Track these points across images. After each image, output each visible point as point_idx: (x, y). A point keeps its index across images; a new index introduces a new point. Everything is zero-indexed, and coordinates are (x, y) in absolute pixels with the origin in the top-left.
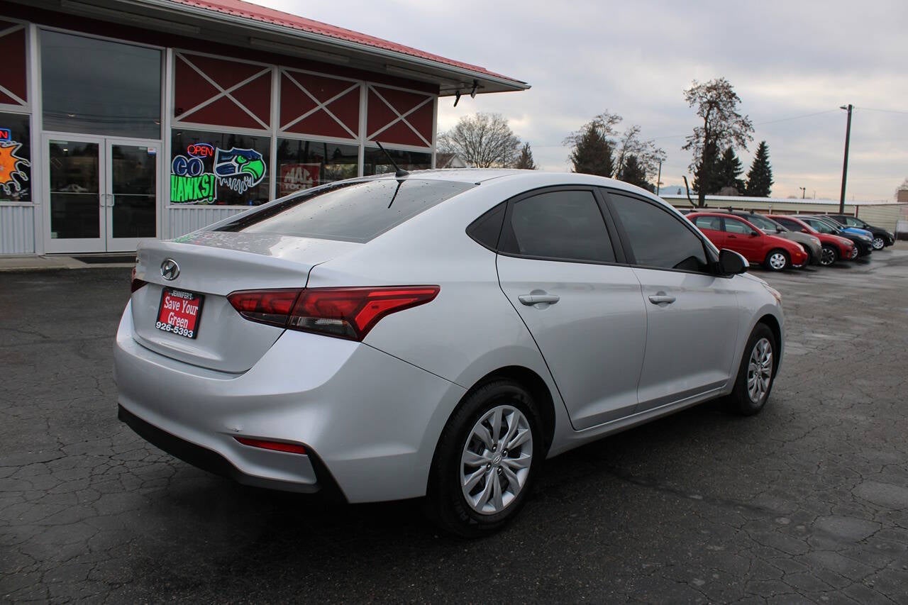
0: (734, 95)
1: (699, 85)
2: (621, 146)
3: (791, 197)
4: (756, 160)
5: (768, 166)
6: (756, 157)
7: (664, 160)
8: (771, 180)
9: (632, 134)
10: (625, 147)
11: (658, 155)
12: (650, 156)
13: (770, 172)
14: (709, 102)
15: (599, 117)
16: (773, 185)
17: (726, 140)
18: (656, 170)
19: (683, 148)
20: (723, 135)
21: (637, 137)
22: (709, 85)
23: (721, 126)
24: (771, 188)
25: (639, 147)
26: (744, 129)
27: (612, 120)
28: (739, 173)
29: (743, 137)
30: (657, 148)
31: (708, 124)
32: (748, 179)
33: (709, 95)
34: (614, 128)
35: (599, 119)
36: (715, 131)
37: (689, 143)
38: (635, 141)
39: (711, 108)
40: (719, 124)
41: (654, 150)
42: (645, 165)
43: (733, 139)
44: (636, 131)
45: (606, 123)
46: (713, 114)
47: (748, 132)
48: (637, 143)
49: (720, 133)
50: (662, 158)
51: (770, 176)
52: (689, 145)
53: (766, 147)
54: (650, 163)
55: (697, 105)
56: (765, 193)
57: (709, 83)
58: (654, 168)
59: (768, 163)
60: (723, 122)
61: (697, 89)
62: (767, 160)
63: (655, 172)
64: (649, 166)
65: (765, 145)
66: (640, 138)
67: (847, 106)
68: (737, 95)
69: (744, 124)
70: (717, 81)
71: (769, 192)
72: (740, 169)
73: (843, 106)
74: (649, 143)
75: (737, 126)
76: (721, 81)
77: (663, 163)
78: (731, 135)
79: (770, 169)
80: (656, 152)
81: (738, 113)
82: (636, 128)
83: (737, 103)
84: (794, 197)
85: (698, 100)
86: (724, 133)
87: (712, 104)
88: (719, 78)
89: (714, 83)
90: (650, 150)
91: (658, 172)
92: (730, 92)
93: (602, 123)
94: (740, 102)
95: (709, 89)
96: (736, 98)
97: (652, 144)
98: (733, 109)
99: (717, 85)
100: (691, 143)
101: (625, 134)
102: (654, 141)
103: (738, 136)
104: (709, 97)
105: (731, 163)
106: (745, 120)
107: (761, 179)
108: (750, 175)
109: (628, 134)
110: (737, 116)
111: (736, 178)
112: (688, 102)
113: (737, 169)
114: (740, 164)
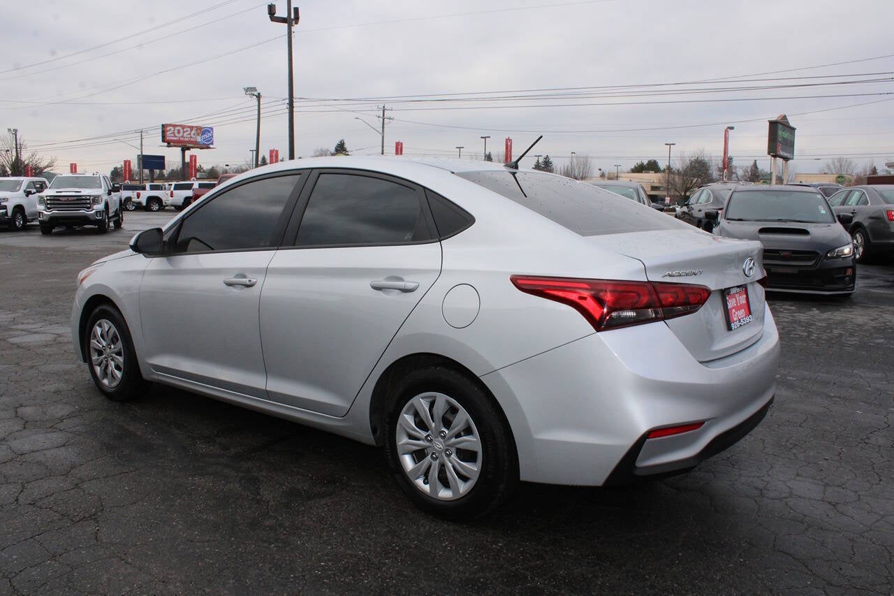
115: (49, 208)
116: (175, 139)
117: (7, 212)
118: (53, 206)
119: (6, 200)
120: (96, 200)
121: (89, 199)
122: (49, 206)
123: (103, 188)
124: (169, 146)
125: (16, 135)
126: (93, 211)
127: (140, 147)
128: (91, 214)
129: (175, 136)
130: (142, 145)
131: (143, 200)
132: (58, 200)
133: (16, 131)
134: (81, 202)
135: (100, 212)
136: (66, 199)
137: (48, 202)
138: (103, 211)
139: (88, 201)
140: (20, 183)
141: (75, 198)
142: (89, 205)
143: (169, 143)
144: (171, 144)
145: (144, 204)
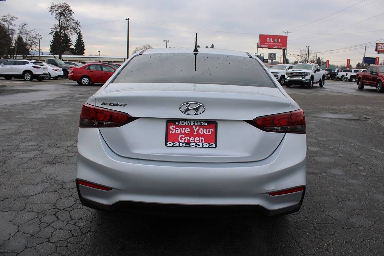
0: (71, 10)
1: (54, 5)
2: (18, 32)
3: (90, 55)
4: (77, 39)
5: (83, 42)
6: (77, 38)
7: (41, 39)
8: (84, 48)
9: (23, 26)
10: (20, 32)
11: (38, 37)
12: (34, 37)
13: (83, 44)
14: (60, 13)
15: (5, 17)
16: (85, 50)
17: (69, 31)
18: (37, 43)
19: (49, 33)
20: (68, 28)
21: (26, 28)
22: (59, 5)
23: (67, 24)
24: (85, 51)
25: (27, 33)
26: (77, 26)
27: (12, 19)
28: (71, 45)
29: (77, 29)
30: (37, 33)
31: (60, 23)
32: (75, 48)
33: (60, 10)
34: (14, 22)
35: (5, 18)
36: (64, 26)
37: (52, 31)
38: (25, 30)
39: (61, 16)
40: (66, 23)
41: (36, 34)
42: (32, 41)
43: (72, 30)
44: (25, 24)
45: (9, 20)
46: (62, 19)
47: (79, 27)
48: (26, 30)
49: (66, 27)
50: (40, 38)
51: (84, 46)
52: (52, 33)
53: (81, 34)
54: (33, 40)
55: (54, 14)
56: (82, 54)
57: (59, 4)
58: (36, 43)
59: (82, 41)
60: (67, 23)
61: (54, 6)
62: (82, 40)
63: (37, 45)
64: (34, 41)
65: (81, 33)
66: (28, 28)
67: (127, 19)
68: (73, 11)
69: (76, 23)
70: (63, 4)
71: (84, 53)
72: (71, 43)
73: (126, 18)
74: (33, 30)
75: (74, 25)
76: (65, 4)
77: (41, 40)
78: (71, 28)
79: (84, 43)
80: (37, 35)
81: (74, 19)
82: (25, 23)
83: (73, 14)
84: (91, 55)
85: (55, 12)
86: (68, 27)
87: (61, 14)
88: (64, 2)
89: (62, 5)
90: (33, 34)
91: (38, 45)
92: (69, 9)
93: (6, 19)
94: (74, 14)
95: (60, 7)
96: (72, 12)
97: (34, 31)
98: (71, 17)
99: (63, 6)
100: (53, 32)
101: (20, 26)
102: (34, 30)
103: (74, 29)
104: (59, 11)
105: (67, 41)
106: (77, 22)
107: (80, 48)
108: (75, 46)
109: (21, 26)
110: (73, 20)
111: (70, 47)
112: (50, 12)
113: (70, 43)
114: (71, 41)
115: (289, 77)
116: (382, 50)
117: (278, 78)
118: (290, 76)
119: (279, 73)
120: (307, 74)
121: (304, 74)
122: (289, 76)
123: (313, 69)
124: (378, 53)
125: (309, 49)
126: (305, 79)
127: (364, 54)
128: (304, 80)
129: (382, 48)
130: (365, 53)
131: (349, 76)
132: (293, 74)
133: (309, 47)
134: (301, 75)
135: (308, 79)
136: (295, 73)
137: (289, 74)
138: (310, 79)
139: (304, 75)
140: (286, 67)
141: (299, 73)
142: (304, 76)
143: (378, 52)
144: (380, 52)
145: (349, 78)
